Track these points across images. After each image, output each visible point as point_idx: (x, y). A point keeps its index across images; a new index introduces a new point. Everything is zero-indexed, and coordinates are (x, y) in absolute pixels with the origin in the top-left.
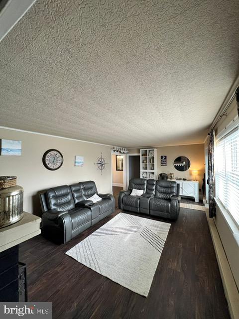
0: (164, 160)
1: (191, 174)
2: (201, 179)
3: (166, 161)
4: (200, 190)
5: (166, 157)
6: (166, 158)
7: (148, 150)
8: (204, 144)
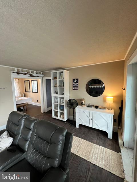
0: (75, 84)
1: (105, 101)
2: (116, 107)
3: (77, 85)
4: (115, 120)
5: (77, 80)
6: (77, 82)
7: (58, 72)
8: (124, 60)
